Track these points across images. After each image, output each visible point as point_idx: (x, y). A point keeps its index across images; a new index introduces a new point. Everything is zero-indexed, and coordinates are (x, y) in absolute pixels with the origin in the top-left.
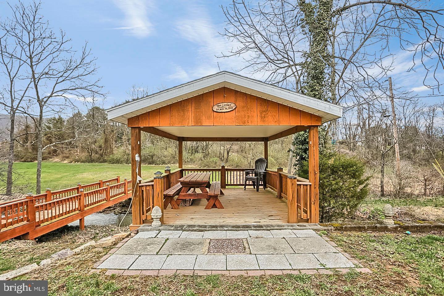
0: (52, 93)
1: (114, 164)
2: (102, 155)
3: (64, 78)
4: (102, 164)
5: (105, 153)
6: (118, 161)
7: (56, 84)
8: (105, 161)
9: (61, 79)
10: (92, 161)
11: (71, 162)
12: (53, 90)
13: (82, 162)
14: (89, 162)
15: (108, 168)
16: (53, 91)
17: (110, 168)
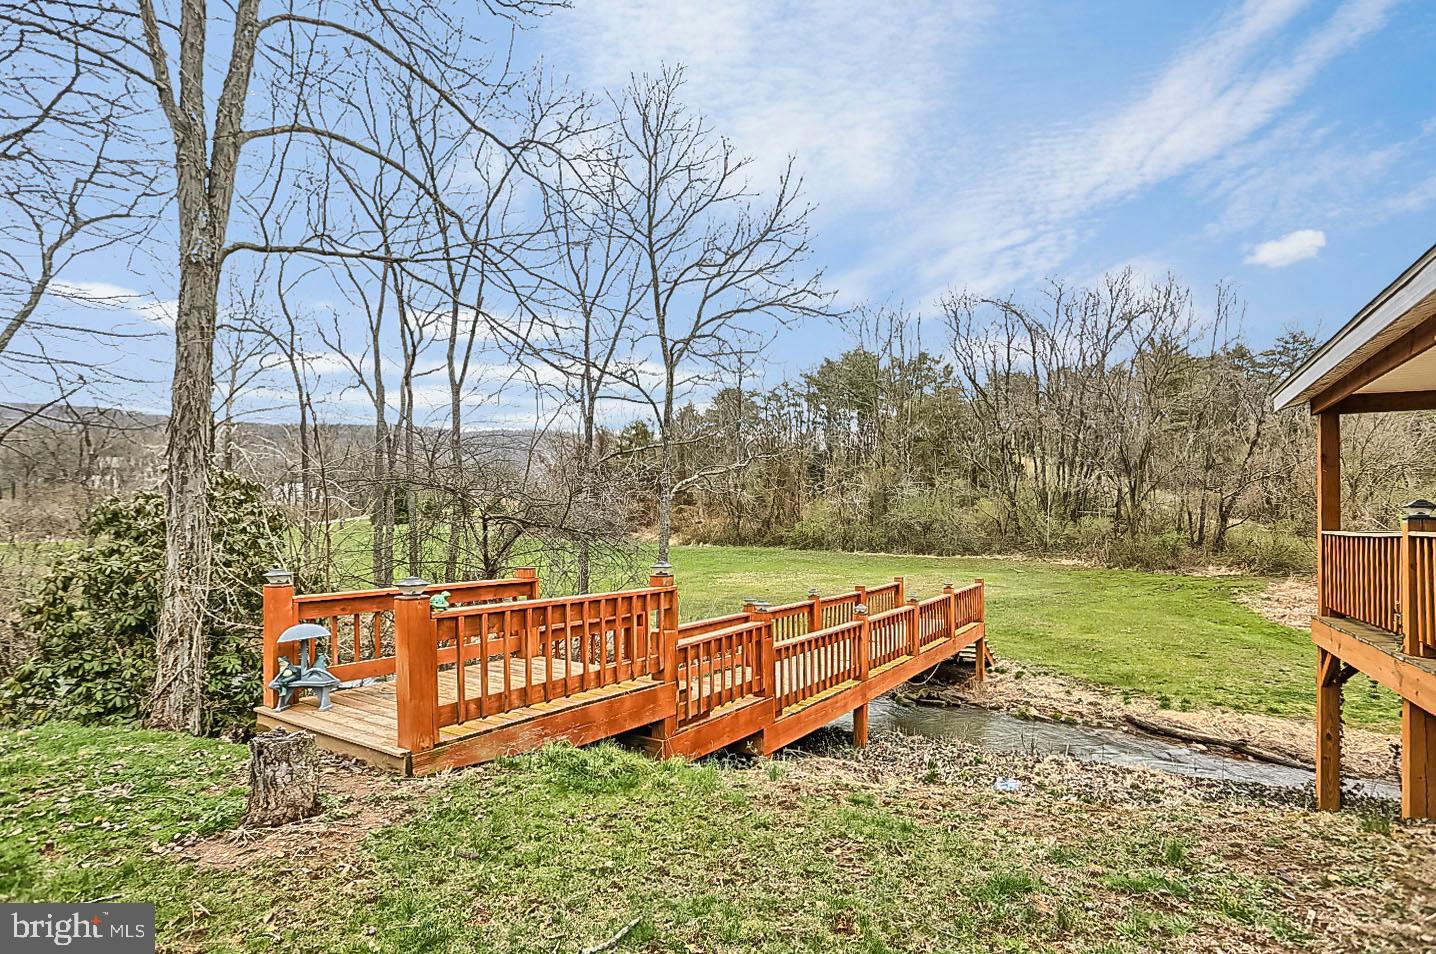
0: (697, 327)
1: (809, 551)
2: (767, 523)
3: (725, 278)
4: (772, 549)
5: (777, 517)
6: (818, 543)
7: (706, 298)
8: (779, 541)
9: (717, 283)
10: (741, 540)
11: (687, 542)
12: (699, 317)
13: (715, 543)
14: (734, 544)
15: (794, 561)
16: (698, 322)
17: (799, 561)
